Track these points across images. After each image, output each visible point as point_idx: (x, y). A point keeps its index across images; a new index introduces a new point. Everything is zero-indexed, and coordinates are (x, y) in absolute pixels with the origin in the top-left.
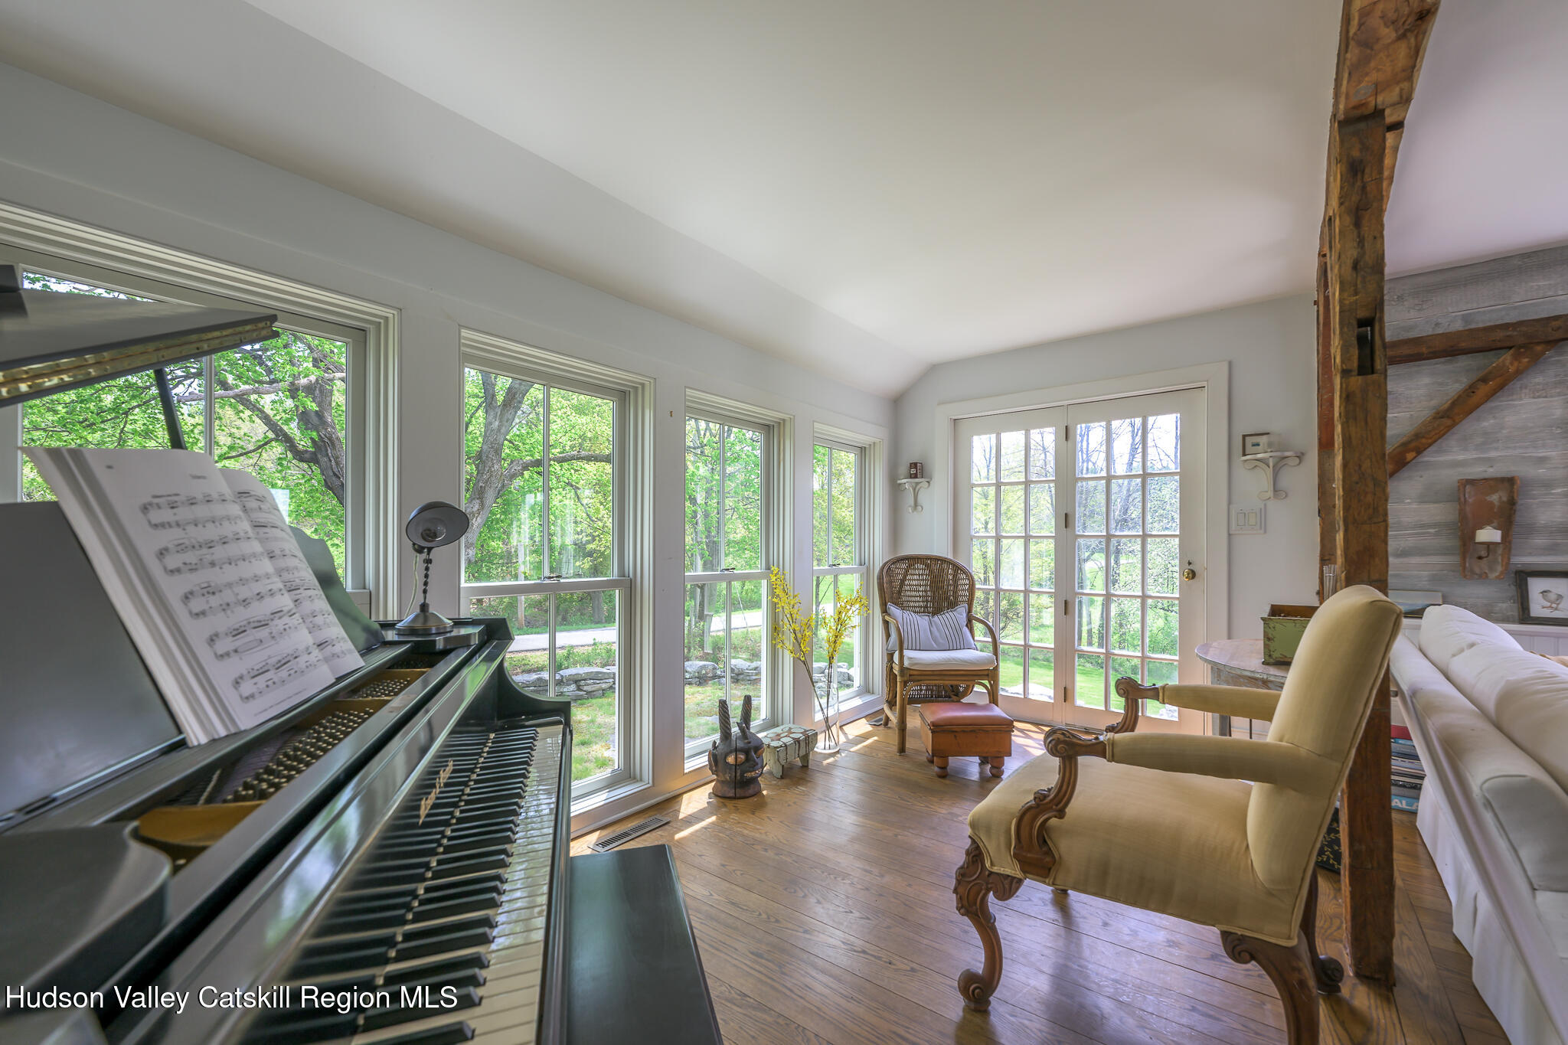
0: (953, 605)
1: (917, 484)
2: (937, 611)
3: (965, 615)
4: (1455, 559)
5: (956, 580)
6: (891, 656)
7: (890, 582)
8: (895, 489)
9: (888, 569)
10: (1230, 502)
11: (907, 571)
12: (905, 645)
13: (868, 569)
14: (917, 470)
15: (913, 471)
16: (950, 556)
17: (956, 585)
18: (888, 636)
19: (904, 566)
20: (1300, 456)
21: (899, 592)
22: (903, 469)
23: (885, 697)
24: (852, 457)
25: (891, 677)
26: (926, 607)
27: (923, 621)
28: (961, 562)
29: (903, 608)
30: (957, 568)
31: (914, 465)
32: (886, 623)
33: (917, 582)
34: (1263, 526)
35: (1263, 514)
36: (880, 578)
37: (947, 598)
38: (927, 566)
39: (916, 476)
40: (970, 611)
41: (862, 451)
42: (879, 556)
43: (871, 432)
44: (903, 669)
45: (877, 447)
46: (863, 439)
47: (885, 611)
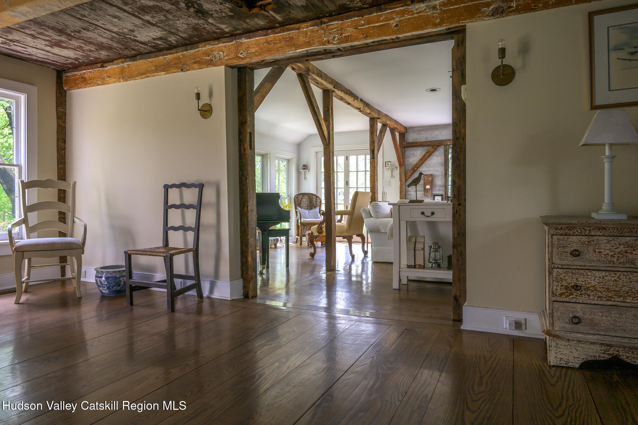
0: (315, 207)
1: (305, 171)
2: (311, 209)
3: (318, 210)
4: (423, 193)
5: (316, 200)
6: (298, 221)
7: (297, 201)
8: (298, 173)
9: (297, 197)
10: (383, 179)
11: (302, 197)
12: (302, 217)
13: (290, 198)
14: (305, 167)
15: (304, 167)
16: (315, 193)
17: (316, 202)
18: (297, 215)
19: (301, 196)
20: (397, 168)
21: (300, 204)
22: (301, 167)
23: (296, 234)
24: (285, 163)
25: (298, 226)
26: (308, 208)
27: (307, 211)
28: (319, 195)
29: (301, 208)
30: (317, 197)
31: (304, 166)
32: (296, 212)
33: (305, 201)
34: (390, 185)
35: (390, 182)
36: (295, 199)
37: (314, 205)
38: (308, 196)
39: (305, 169)
40: (320, 209)
41: (288, 161)
42: (294, 193)
43: (291, 155)
44: (301, 223)
45: (293, 160)
46: (288, 157)
47: (296, 208)
